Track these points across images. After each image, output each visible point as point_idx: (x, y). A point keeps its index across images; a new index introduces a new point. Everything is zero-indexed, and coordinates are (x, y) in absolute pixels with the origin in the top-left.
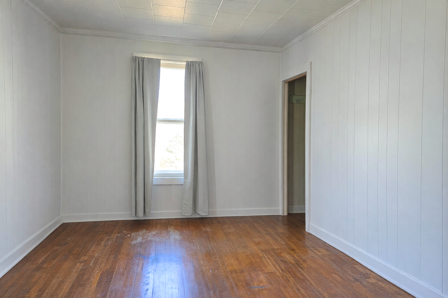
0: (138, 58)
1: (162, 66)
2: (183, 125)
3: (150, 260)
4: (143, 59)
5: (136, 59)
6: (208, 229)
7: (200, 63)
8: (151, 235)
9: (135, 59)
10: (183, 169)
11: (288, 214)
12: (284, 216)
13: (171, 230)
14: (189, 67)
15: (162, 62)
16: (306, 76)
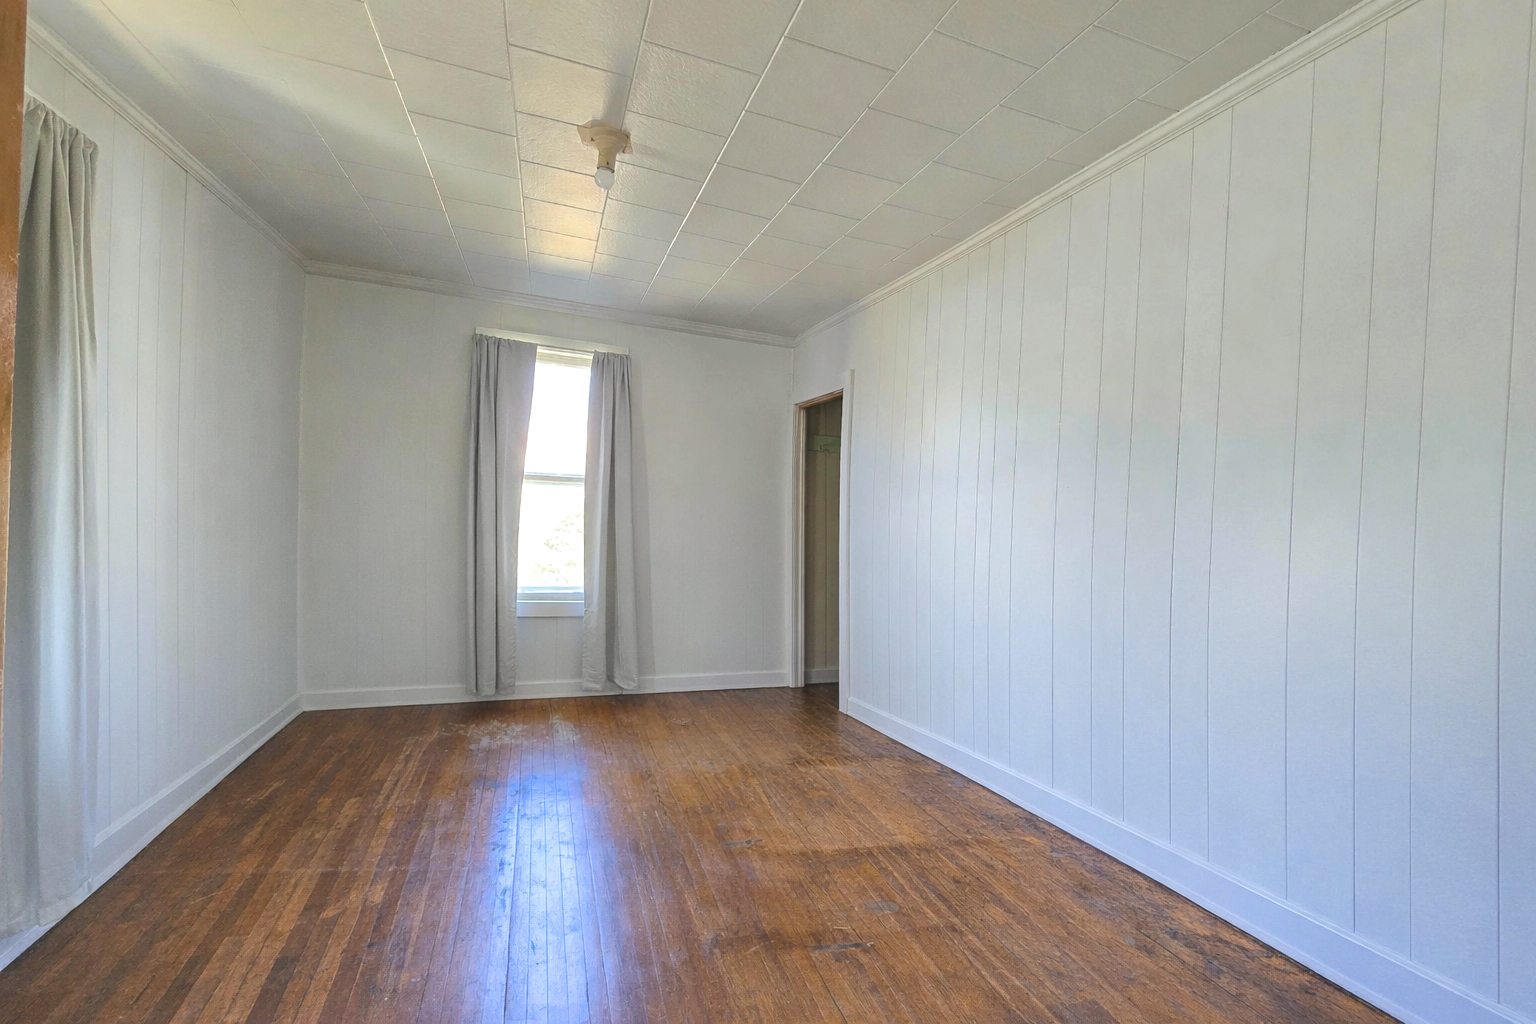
0: (488, 338)
1: (541, 359)
2: (583, 488)
3: (510, 790)
4: (499, 342)
5: (481, 340)
6: (635, 719)
7: (624, 359)
8: (511, 733)
9: (479, 341)
10: (581, 583)
11: (806, 685)
12: (795, 689)
13: (556, 720)
14: (601, 364)
15: (539, 350)
16: (841, 398)
